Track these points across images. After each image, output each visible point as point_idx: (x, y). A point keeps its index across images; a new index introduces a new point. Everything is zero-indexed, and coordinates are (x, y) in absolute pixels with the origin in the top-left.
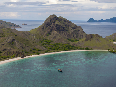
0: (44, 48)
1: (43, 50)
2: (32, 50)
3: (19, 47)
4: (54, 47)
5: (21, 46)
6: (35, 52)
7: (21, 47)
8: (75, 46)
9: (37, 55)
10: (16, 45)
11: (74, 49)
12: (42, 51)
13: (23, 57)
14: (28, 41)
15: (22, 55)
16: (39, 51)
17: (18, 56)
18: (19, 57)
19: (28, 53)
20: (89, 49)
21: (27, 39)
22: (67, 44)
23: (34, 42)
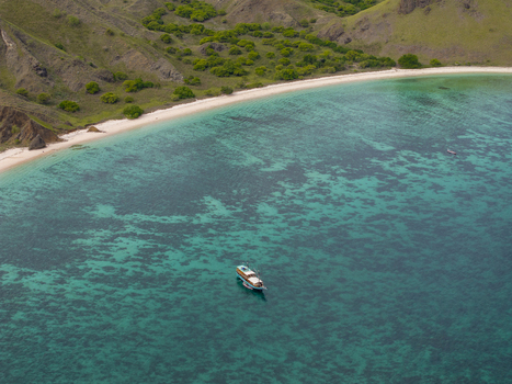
0: (166, 66)
1: (162, 79)
2: (102, 85)
3: (26, 71)
4: (225, 55)
5: (35, 62)
6: (116, 101)
7: (37, 68)
8: (341, 42)
9: (126, 124)
10: (11, 57)
11: (339, 69)
12: (159, 86)
13: (41, 144)
14: (77, 24)
15: (35, 128)
16: (141, 86)
17: (13, 139)
18: (19, 144)
19: (75, 110)
20: (419, 66)
21: (72, 16)
22: (301, 31)
23: (111, 34)
